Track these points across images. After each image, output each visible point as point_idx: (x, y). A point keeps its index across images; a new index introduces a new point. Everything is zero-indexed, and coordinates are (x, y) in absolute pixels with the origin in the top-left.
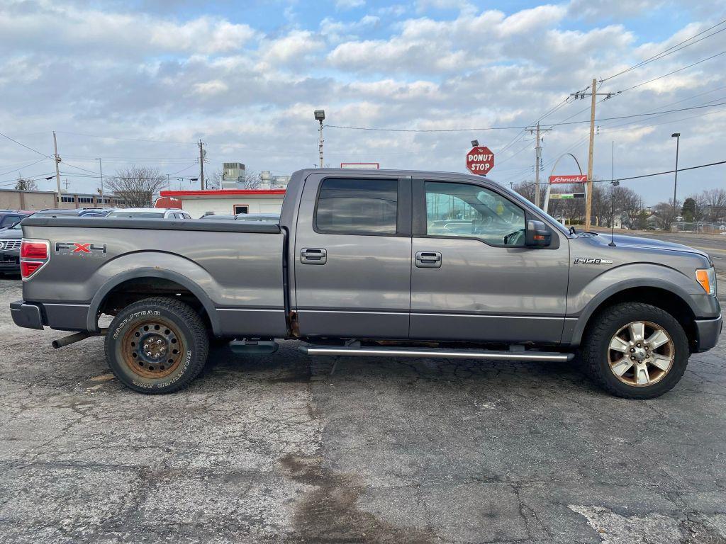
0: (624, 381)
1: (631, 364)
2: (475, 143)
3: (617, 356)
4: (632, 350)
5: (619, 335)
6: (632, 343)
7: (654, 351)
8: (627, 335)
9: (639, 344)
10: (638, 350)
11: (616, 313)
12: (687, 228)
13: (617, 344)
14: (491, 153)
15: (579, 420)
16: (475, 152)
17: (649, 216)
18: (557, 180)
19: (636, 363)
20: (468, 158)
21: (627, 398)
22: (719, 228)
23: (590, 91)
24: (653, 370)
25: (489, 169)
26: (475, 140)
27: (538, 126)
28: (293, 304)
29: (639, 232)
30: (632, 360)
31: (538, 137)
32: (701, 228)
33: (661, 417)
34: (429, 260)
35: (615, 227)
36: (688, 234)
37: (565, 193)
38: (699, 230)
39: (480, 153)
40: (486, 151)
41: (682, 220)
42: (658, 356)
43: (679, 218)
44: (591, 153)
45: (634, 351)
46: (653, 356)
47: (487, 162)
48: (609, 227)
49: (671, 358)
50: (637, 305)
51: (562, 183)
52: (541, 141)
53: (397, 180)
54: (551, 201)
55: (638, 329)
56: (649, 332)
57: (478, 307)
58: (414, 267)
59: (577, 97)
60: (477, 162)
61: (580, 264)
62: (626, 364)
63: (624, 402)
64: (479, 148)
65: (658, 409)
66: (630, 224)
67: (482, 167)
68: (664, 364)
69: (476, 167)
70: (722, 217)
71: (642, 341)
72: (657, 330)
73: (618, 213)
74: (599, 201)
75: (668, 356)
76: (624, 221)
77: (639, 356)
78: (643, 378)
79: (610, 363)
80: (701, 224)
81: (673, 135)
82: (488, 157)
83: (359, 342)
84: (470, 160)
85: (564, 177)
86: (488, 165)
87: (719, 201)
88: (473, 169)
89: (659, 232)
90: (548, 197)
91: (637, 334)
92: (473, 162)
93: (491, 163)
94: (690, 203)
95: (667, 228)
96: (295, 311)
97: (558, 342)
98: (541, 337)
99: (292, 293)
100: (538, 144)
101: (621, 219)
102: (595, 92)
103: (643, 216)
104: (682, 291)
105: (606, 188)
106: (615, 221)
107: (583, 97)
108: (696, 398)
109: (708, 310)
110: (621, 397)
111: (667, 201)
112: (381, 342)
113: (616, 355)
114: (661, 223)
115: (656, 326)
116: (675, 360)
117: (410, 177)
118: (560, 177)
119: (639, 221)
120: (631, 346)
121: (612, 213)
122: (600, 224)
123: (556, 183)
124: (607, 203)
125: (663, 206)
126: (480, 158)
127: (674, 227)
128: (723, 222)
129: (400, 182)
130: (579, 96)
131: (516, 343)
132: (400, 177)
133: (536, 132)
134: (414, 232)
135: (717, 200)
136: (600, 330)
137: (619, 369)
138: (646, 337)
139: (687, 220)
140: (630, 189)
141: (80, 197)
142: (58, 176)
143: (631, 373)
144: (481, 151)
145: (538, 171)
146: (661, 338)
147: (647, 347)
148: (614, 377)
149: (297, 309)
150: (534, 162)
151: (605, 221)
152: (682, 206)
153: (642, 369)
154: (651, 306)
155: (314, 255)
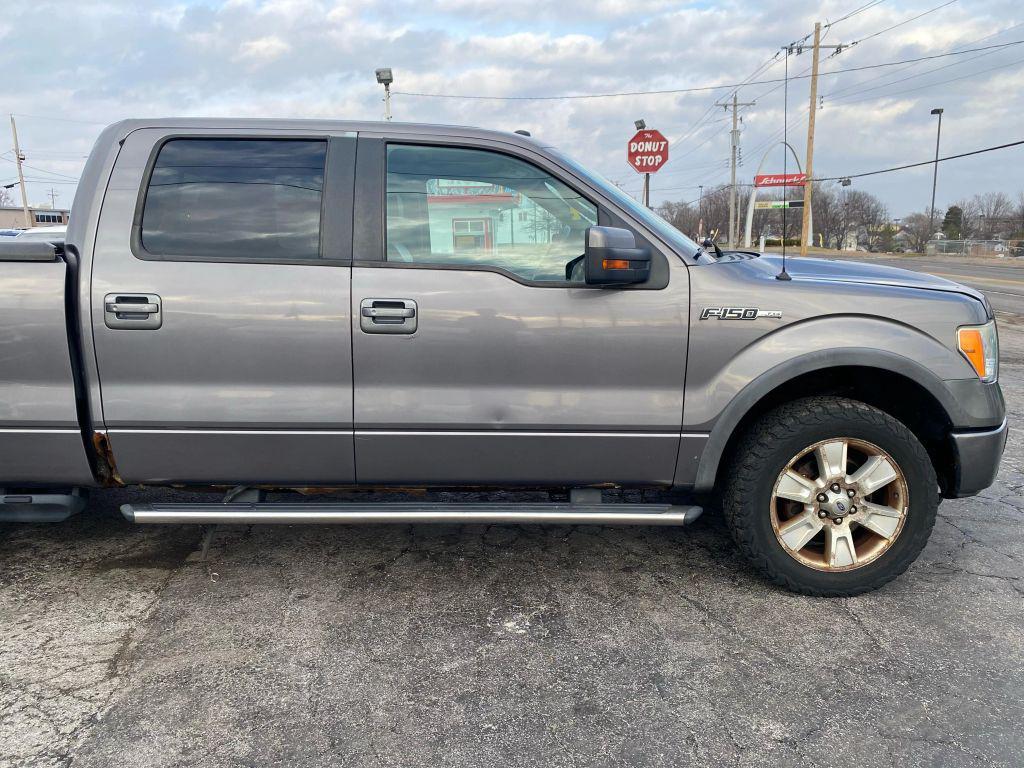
0: (805, 560)
1: (819, 526)
2: (640, 124)
3: (790, 510)
4: (821, 497)
5: (795, 468)
6: (821, 483)
7: (867, 499)
8: (811, 467)
9: (836, 485)
10: (833, 498)
11: (790, 422)
12: (949, 249)
13: (790, 485)
14: (664, 140)
15: (697, 663)
16: (640, 137)
17: (897, 232)
18: (765, 181)
19: (829, 523)
20: (630, 148)
21: (810, 594)
22: (993, 249)
23: (811, 42)
24: (862, 536)
25: (660, 164)
26: (640, 119)
27: (735, 99)
28: (97, 415)
29: (881, 256)
30: (820, 517)
31: (735, 115)
32: (970, 249)
33: (874, 647)
34: (389, 316)
35: (848, 249)
36: (951, 258)
37: (776, 200)
38: (966, 252)
39: (649, 140)
40: (656, 136)
41: (942, 238)
42: (873, 508)
43: (939, 234)
44: (811, 138)
45: (826, 499)
46: (865, 508)
47: (658, 152)
48: (839, 248)
49: (900, 512)
50: (832, 406)
51: (772, 185)
52: (739, 122)
53: (324, 140)
54: (757, 213)
55: (834, 454)
56: (857, 460)
57: (499, 414)
58: (357, 330)
59: (791, 51)
60: (643, 154)
61: (712, 321)
62: (810, 526)
63: (801, 604)
64: (648, 132)
65: (870, 622)
66: (868, 244)
67: (650, 160)
68: (886, 524)
69: (642, 160)
70: (998, 232)
71: (843, 479)
72: (873, 455)
73: (852, 229)
74: (826, 211)
75: (895, 506)
76: (860, 241)
77: (835, 509)
78: (842, 554)
79: (775, 524)
80: (969, 242)
81: (933, 112)
82: (660, 145)
83: (257, 492)
84: (633, 150)
85: (776, 177)
86: (659, 158)
87: (995, 210)
88: (638, 163)
89: (909, 255)
90: (752, 207)
91: (831, 464)
92: (637, 153)
93: (665, 154)
94: (954, 213)
95: (921, 250)
96: (103, 432)
97: (670, 482)
98: (633, 474)
99: (94, 392)
100: (735, 126)
101: (857, 237)
102: (818, 43)
103: (889, 232)
104: (927, 374)
105: (836, 192)
106: (849, 241)
107: (799, 51)
108: (949, 589)
109: (978, 412)
110: (799, 592)
111: (923, 212)
112: (304, 490)
113: (790, 507)
114: (914, 243)
115: (871, 446)
116: (908, 516)
117: (354, 135)
118: (770, 177)
119: (882, 241)
120: (818, 489)
121: (844, 229)
122: (826, 245)
123: (764, 185)
124: (836, 214)
125: (917, 218)
126: (648, 146)
127: (930, 247)
128: (1000, 240)
129: (331, 145)
130: (795, 50)
131: (583, 486)
132: (332, 135)
133: (731, 108)
134: (356, 255)
135: (993, 208)
136: (753, 459)
137: (794, 537)
138: (851, 470)
139: (949, 238)
140: (870, 194)
141: (40, 214)
142: (21, 182)
143: (819, 545)
144: (648, 136)
145: (734, 166)
146: (880, 472)
147: (852, 490)
148: (785, 554)
149: (106, 428)
150: (729, 155)
151: (833, 240)
152: (944, 218)
153: (841, 533)
154: (863, 407)
155: (130, 308)
